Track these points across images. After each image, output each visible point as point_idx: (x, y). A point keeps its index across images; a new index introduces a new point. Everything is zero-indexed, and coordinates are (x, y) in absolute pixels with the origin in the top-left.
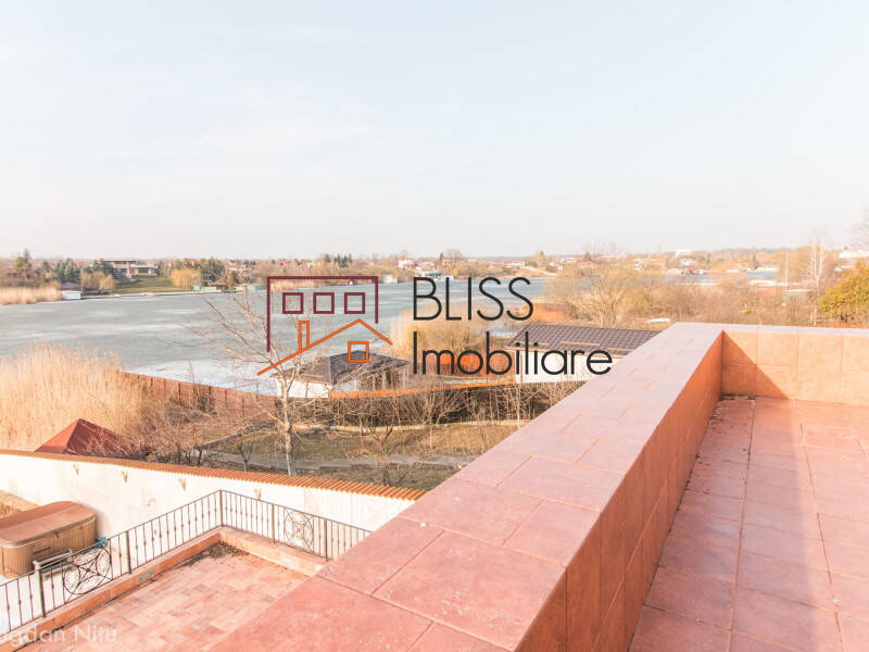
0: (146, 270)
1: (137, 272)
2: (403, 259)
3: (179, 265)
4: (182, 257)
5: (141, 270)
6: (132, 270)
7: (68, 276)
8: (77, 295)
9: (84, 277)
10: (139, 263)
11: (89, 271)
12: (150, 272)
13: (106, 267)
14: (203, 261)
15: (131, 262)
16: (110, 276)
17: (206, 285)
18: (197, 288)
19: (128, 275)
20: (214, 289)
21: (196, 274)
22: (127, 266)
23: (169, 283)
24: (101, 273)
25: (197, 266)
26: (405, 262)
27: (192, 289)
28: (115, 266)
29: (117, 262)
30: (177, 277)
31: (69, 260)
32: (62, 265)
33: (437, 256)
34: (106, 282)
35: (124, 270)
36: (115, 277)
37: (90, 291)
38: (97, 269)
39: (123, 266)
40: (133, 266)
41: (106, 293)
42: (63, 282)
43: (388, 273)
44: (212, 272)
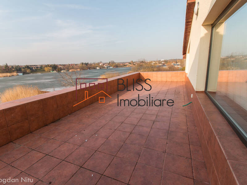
0: (38, 67)
1: (36, 68)
2: (101, 63)
3: (46, 66)
4: (47, 64)
5: (37, 67)
6: (34, 68)
7: (18, 69)
8: (21, 74)
9: (23, 70)
11: (23, 68)
12: (39, 68)
13: (28, 67)
14: (52, 65)
15: (34, 66)
16: (29, 69)
17: (54, 71)
18: (51, 71)
19: (34, 69)
20: (56, 72)
21: (51, 68)
22: (33, 67)
23: (44, 71)
24: (27, 69)
26: (101, 64)
27: (50, 72)
28: (30, 67)
29: (30, 66)
30: (46, 69)
31: (18, 66)
33: (109, 62)
34: (28, 71)
35: (33, 68)
36: (31, 70)
37: (24, 73)
38: (25, 68)
39: (32, 67)
41: (29, 73)
42: (17, 71)
43: (97, 67)
44: (55, 67)
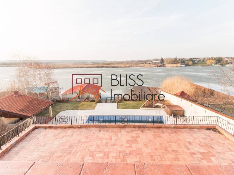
0: (200, 60)
1: (198, 61)
3: (209, 59)
4: (210, 57)
5: (199, 60)
6: (197, 60)
7: (183, 62)
8: (184, 66)
9: (186, 62)
10: (199, 58)
11: (187, 60)
12: (201, 61)
13: (191, 60)
14: (217, 57)
15: (197, 58)
16: (192, 62)
17: (216, 64)
18: (213, 65)
19: (196, 61)
20: (218, 65)
21: (214, 61)
22: (196, 59)
23: (206, 63)
24: (190, 61)
25: (215, 59)
27: (212, 65)
28: (193, 59)
29: (194, 59)
30: (208, 62)
31: (184, 58)
32: (182, 59)
34: (190, 63)
35: (195, 60)
36: (193, 62)
37: (187, 65)
38: (189, 60)
39: (195, 59)
40: (197, 59)
41: (190, 66)
42: (182, 63)
44: (219, 61)
